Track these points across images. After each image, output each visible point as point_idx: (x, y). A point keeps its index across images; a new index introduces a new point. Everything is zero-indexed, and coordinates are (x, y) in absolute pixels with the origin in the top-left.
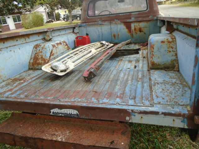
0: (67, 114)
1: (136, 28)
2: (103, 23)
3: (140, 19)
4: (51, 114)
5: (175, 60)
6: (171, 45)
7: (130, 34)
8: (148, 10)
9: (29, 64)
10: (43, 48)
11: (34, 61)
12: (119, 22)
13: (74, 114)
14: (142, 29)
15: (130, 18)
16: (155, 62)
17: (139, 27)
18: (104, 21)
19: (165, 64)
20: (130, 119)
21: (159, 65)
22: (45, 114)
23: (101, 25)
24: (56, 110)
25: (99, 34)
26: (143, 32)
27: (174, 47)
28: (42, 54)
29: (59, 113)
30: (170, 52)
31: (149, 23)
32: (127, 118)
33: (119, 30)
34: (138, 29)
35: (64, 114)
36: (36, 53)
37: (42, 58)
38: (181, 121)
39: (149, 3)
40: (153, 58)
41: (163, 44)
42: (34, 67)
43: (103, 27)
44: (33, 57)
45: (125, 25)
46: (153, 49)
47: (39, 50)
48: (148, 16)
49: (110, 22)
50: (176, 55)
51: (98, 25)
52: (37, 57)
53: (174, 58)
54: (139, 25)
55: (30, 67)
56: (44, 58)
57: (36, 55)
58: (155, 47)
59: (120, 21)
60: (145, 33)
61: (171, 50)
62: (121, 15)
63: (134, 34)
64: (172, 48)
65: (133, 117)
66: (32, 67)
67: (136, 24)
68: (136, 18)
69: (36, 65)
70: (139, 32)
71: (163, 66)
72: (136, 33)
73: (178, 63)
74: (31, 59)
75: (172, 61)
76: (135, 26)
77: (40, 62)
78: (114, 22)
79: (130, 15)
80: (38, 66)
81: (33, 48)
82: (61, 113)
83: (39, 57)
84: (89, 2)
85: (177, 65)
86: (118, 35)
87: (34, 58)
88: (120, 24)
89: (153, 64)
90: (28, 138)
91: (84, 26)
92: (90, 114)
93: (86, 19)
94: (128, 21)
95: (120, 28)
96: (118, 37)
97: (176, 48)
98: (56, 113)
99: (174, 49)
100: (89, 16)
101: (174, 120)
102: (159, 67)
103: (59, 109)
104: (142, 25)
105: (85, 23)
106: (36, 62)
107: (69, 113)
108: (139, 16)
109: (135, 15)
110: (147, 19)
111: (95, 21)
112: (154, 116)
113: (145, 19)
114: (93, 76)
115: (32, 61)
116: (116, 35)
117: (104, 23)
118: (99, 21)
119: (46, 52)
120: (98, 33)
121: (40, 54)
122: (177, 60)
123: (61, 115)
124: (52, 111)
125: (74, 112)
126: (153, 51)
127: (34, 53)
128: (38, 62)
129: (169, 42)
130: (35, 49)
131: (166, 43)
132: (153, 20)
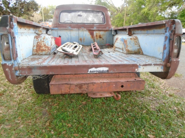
0: (101, 71)
1: (97, 35)
2: (72, 29)
3: (100, 29)
4: (89, 72)
5: (139, 49)
6: (136, 41)
7: (93, 39)
8: (105, 23)
9: (33, 50)
10: (44, 39)
11: (37, 48)
12: (85, 29)
13: (105, 71)
14: (101, 36)
15: (93, 28)
16: (129, 50)
17: (99, 34)
18: (74, 27)
19: (135, 51)
20: (137, 70)
21: (132, 51)
22: (83, 73)
23: (71, 30)
24: (93, 69)
25: (68, 38)
26: (102, 38)
27: (138, 42)
28: (44, 43)
29: (95, 71)
30: (136, 44)
31: (106, 32)
32: (136, 70)
33: (84, 35)
34: (98, 36)
35: (99, 71)
36: (38, 42)
37: (45, 46)
38: (161, 67)
39: (106, 19)
40: (128, 47)
41: (131, 40)
42: (38, 53)
43: (72, 32)
44: (35, 45)
45: (89, 32)
46: (127, 42)
47: (41, 40)
48: (105, 28)
49: (79, 29)
50: (140, 46)
51: (68, 30)
52: (40, 45)
53: (139, 48)
54: (99, 33)
55: (34, 53)
56: (47, 46)
57: (38, 43)
58: (127, 41)
59: (87, 29)
60: (103, 39)
61: (136, 43)
62: (86, 24)
63: (96, 39)
64: (137, 42)
65: (139, 68)
66: (36, 53)
67: (97, 32)
68: (97, 28)
69: (41, 51)
70: (99, 38)
71: (133, 52)
72: (97, 39)
73: (141, 50)
74: (34, 46)
75: (138, 49)
76: (96, 33)
77: (44, 49)
78: (82, 29)
79: (93, 25)
80: (42, 52)
81: (34, 38)
82: (96, 71)
83: (42, 45)
84: (60, 12)
85: (141, 51)
86: (84, 39)
87: (37, 45)
88: (86, 31)
89: (128, 51)
90: (83, 84)
91: (56, 30)
92: (115, 70)
93: (57, 24)
94: (92, 29)
95: (85, 34)
96: (84, 41)
97: (139, 42)
98: (92, 71)
99: (138, 43)
100: (60, 22)
101: (158, 68)
102: (132, 53)
103: (95, 68)
104: (101, 33)
105: (57, 27)
106: (39, 49)
107: (101, 70)
108: (99, 26)
109: (97, 25)
110: (105, 29)
111: (66, 27)
112: (150, 66)
113: (104, 29)
114: (101, 54)
115: (35, 48)
116: (82, 39)
117: (74, 29)
118: (69, 27)
119: (48, 42)
120: (67, 36)
121: (43, 43)
122: (140, 49)
123: (96, 72)
124: (89, 70)
125: (106, 69)
126: (127, 44)
127: (36, 42)
128: (41, 49)
129: (134, 39)
130: (35, 39)
131: (133, 39)
132: (109, 30)
